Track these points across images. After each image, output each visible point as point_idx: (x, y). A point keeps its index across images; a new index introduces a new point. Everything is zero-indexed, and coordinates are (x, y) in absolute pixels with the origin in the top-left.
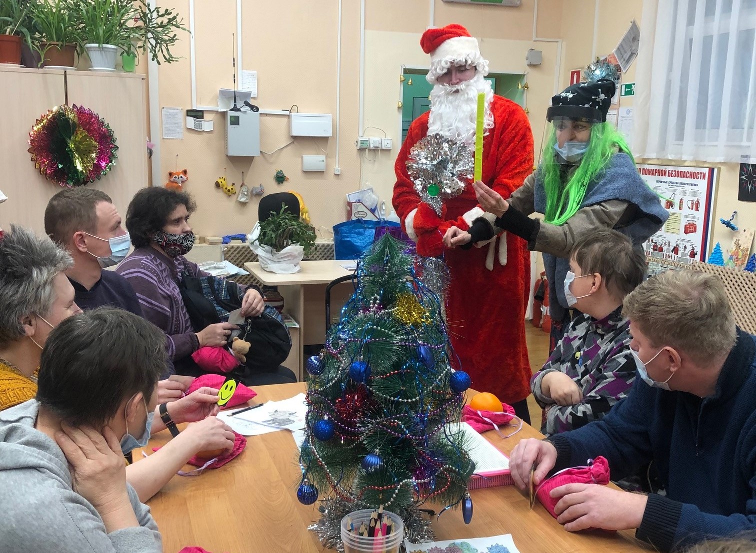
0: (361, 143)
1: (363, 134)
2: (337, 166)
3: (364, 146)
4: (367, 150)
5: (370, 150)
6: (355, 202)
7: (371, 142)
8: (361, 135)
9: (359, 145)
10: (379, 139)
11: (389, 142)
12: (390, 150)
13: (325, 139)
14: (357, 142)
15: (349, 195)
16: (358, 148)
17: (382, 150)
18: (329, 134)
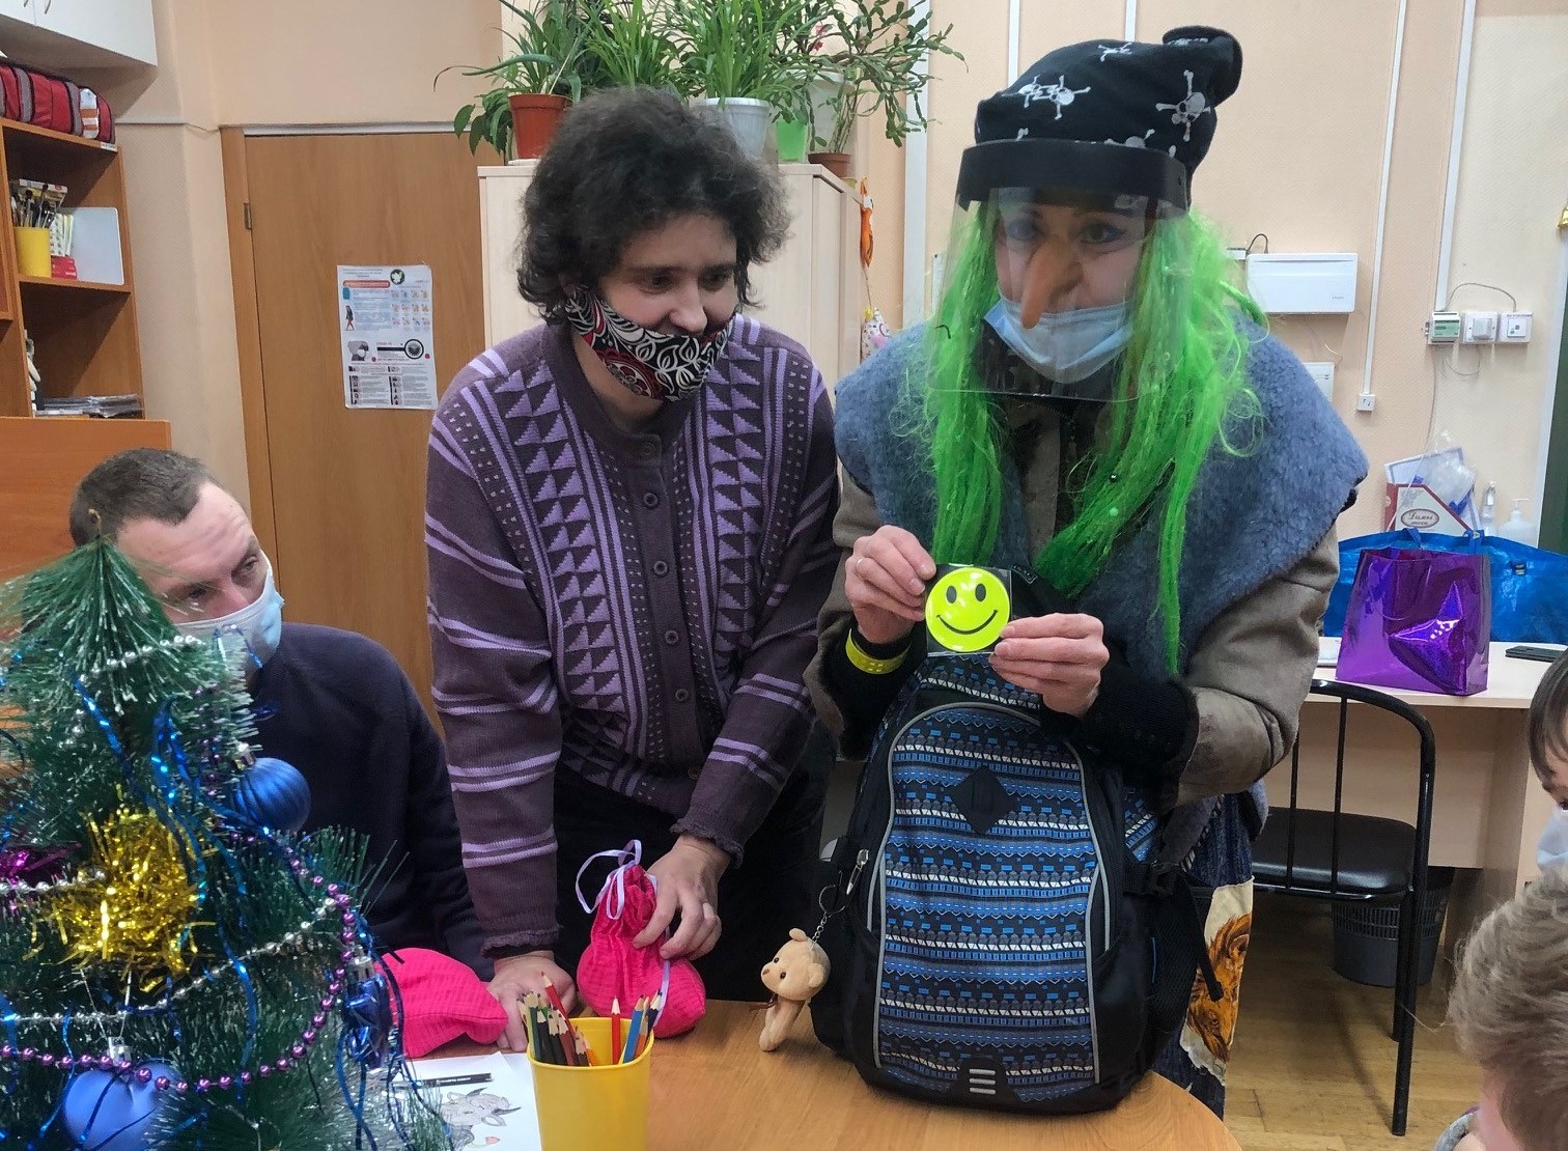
0: (1437, 328)
1: (1448, 303)
2: (1366, 392)
3: (1445, 334)
4: (1456, 347)
5: (1465, 346)
6: (1406, 486)
7: (1469, 324)
8: (1439, 307)
9: (1433, 333)
10: (1493, 316)
11: (1522, 322)
12: (1524, 346)
13: (1336, 320)
14: (1428, 324)
15: (1391, 467)
16: (1430, 343)
17: (1502, 347)
18: (1346, 306)
